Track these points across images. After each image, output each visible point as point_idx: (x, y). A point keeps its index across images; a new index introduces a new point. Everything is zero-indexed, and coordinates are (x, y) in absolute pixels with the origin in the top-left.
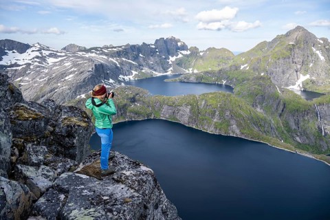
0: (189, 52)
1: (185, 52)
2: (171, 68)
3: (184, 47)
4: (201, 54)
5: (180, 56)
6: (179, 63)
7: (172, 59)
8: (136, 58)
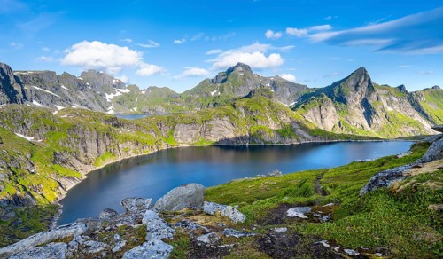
0: (128, 91)
1: (123, 91)
2: (112, 107)
3: (120, 85)
4: (143, 93)
5: (118, 94)
6: (120, 101)
7: (109, 97)
8: (57, 89)
